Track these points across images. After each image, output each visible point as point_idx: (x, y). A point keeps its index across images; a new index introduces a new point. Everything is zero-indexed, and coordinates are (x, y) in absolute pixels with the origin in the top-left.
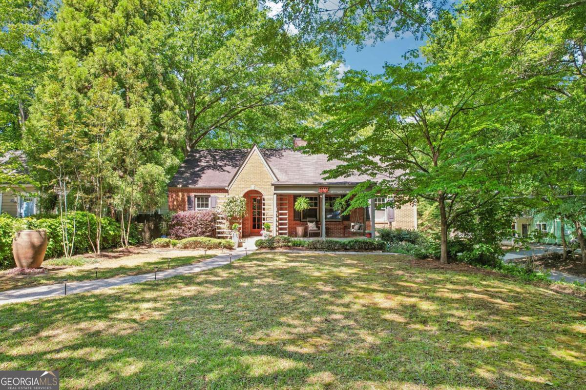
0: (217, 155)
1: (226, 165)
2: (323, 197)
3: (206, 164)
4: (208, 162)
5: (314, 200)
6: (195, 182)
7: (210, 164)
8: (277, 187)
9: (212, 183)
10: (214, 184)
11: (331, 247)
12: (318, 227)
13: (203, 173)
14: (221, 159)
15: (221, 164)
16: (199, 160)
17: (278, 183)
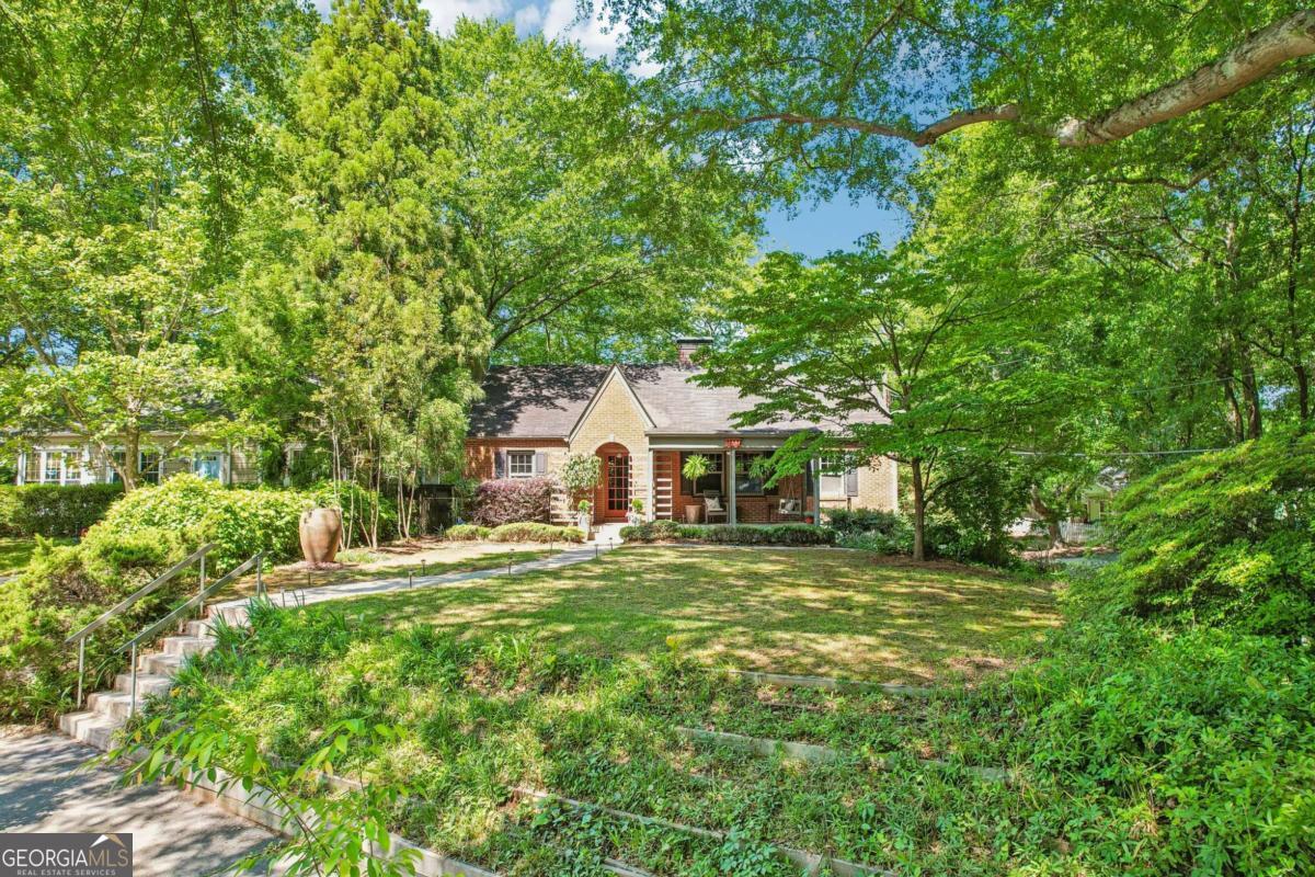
0: (540, 377)
1: (558, 396)
2: (732, 454)
3: (521, 394)
4: (524, 390)
5: (717, 459)
6: (508, 428)
7: (530, 395)
8: (654, 439)
9: (537, 429)
11: (745, 539)
12: (722, 505)
13: (520, 411)
14: (549, 384)
15: (548, 394)
16: (508, 387)
17: (655, 432)
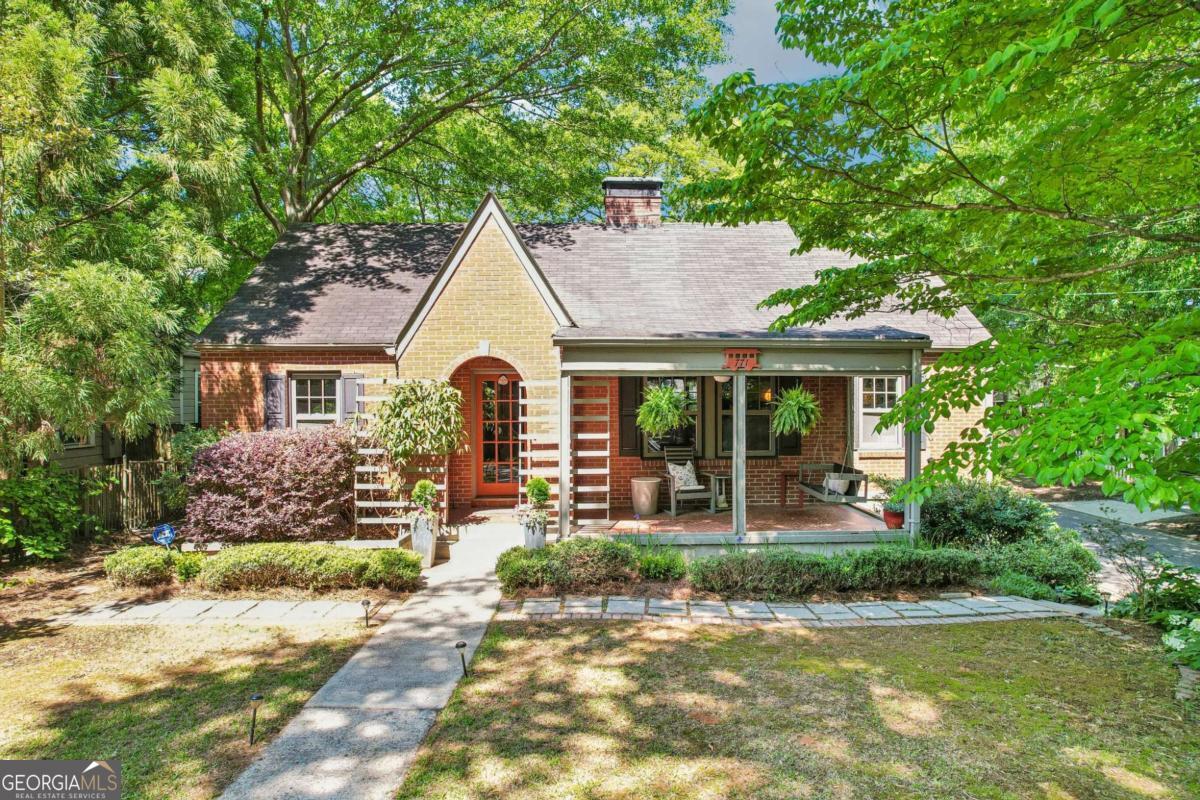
0: (367, 238)
1: (393, 268)
3: (330, 265)
4: (336, 257)
6: (290, 325)
7: (344, 266)
8: (570, 350)
9: (346, 330)
10: (354, 334)
12: (700, 478)
13: (321, 293)
14: (380, 249)
15: (377, 265)
16: (308, 253)
17: (572, 335)
